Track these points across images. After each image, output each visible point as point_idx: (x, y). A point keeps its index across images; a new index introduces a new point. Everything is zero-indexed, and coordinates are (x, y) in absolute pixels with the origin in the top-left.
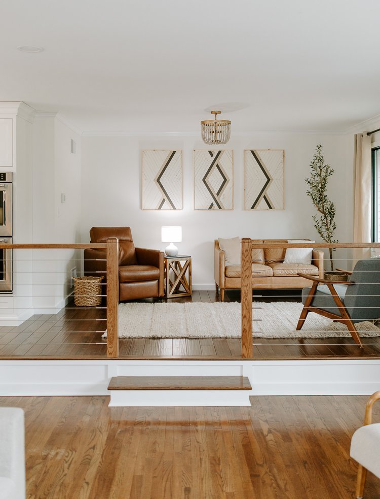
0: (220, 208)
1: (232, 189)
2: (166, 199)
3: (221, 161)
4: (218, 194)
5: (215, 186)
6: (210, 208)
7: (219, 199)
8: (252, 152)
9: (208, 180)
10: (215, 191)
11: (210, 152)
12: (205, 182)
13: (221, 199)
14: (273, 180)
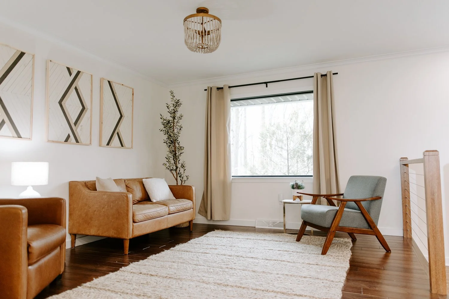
0: (77, 141)
1: (90, 120)
2: (6, 120)
3: (80, 83)
4: (76, 123)
5: (73, 112)
6: (66, 141)
7: (76, 130)
8: (109, 82)
9: (65, 103)
10: (73, 120)
11: (68, 69)
12: (61, 106)
13: (78, 131)
14: (124, 116)
